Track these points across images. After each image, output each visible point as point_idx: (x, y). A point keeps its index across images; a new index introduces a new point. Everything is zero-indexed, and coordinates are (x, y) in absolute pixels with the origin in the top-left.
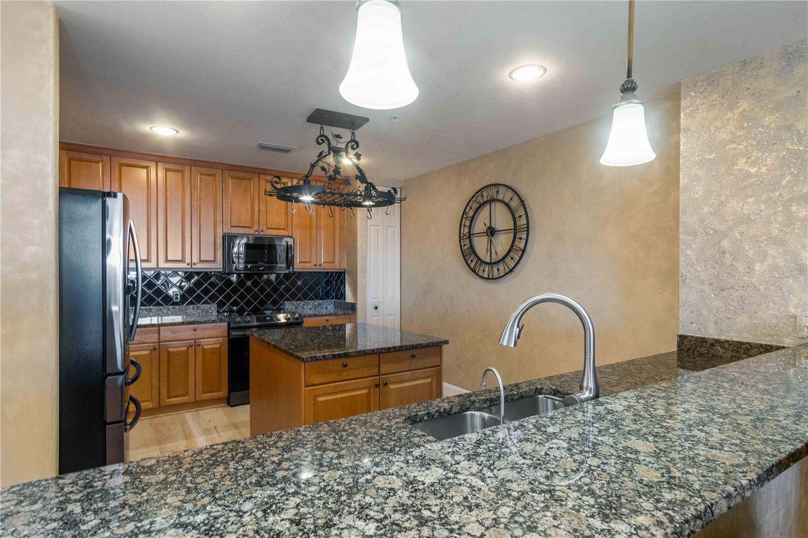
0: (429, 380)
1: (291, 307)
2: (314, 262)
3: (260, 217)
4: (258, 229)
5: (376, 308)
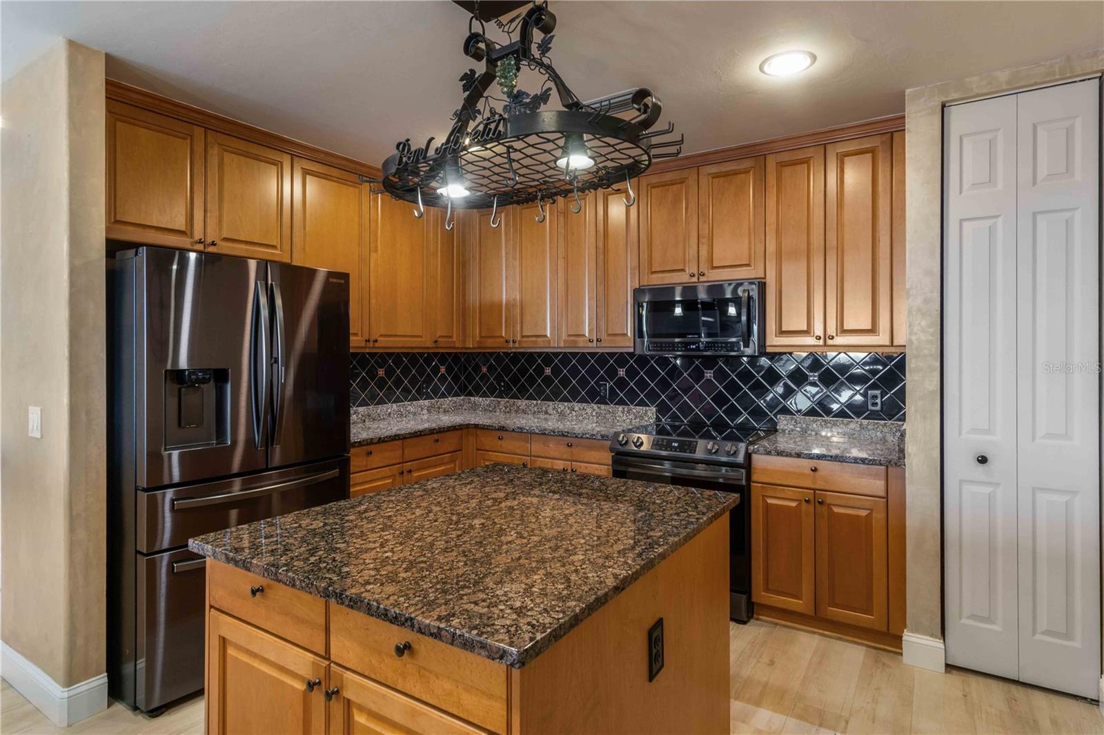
1: (792, 427)
2: (818, 330)
3: (700, 248)
4: (696, 272)
5: (983, 460)
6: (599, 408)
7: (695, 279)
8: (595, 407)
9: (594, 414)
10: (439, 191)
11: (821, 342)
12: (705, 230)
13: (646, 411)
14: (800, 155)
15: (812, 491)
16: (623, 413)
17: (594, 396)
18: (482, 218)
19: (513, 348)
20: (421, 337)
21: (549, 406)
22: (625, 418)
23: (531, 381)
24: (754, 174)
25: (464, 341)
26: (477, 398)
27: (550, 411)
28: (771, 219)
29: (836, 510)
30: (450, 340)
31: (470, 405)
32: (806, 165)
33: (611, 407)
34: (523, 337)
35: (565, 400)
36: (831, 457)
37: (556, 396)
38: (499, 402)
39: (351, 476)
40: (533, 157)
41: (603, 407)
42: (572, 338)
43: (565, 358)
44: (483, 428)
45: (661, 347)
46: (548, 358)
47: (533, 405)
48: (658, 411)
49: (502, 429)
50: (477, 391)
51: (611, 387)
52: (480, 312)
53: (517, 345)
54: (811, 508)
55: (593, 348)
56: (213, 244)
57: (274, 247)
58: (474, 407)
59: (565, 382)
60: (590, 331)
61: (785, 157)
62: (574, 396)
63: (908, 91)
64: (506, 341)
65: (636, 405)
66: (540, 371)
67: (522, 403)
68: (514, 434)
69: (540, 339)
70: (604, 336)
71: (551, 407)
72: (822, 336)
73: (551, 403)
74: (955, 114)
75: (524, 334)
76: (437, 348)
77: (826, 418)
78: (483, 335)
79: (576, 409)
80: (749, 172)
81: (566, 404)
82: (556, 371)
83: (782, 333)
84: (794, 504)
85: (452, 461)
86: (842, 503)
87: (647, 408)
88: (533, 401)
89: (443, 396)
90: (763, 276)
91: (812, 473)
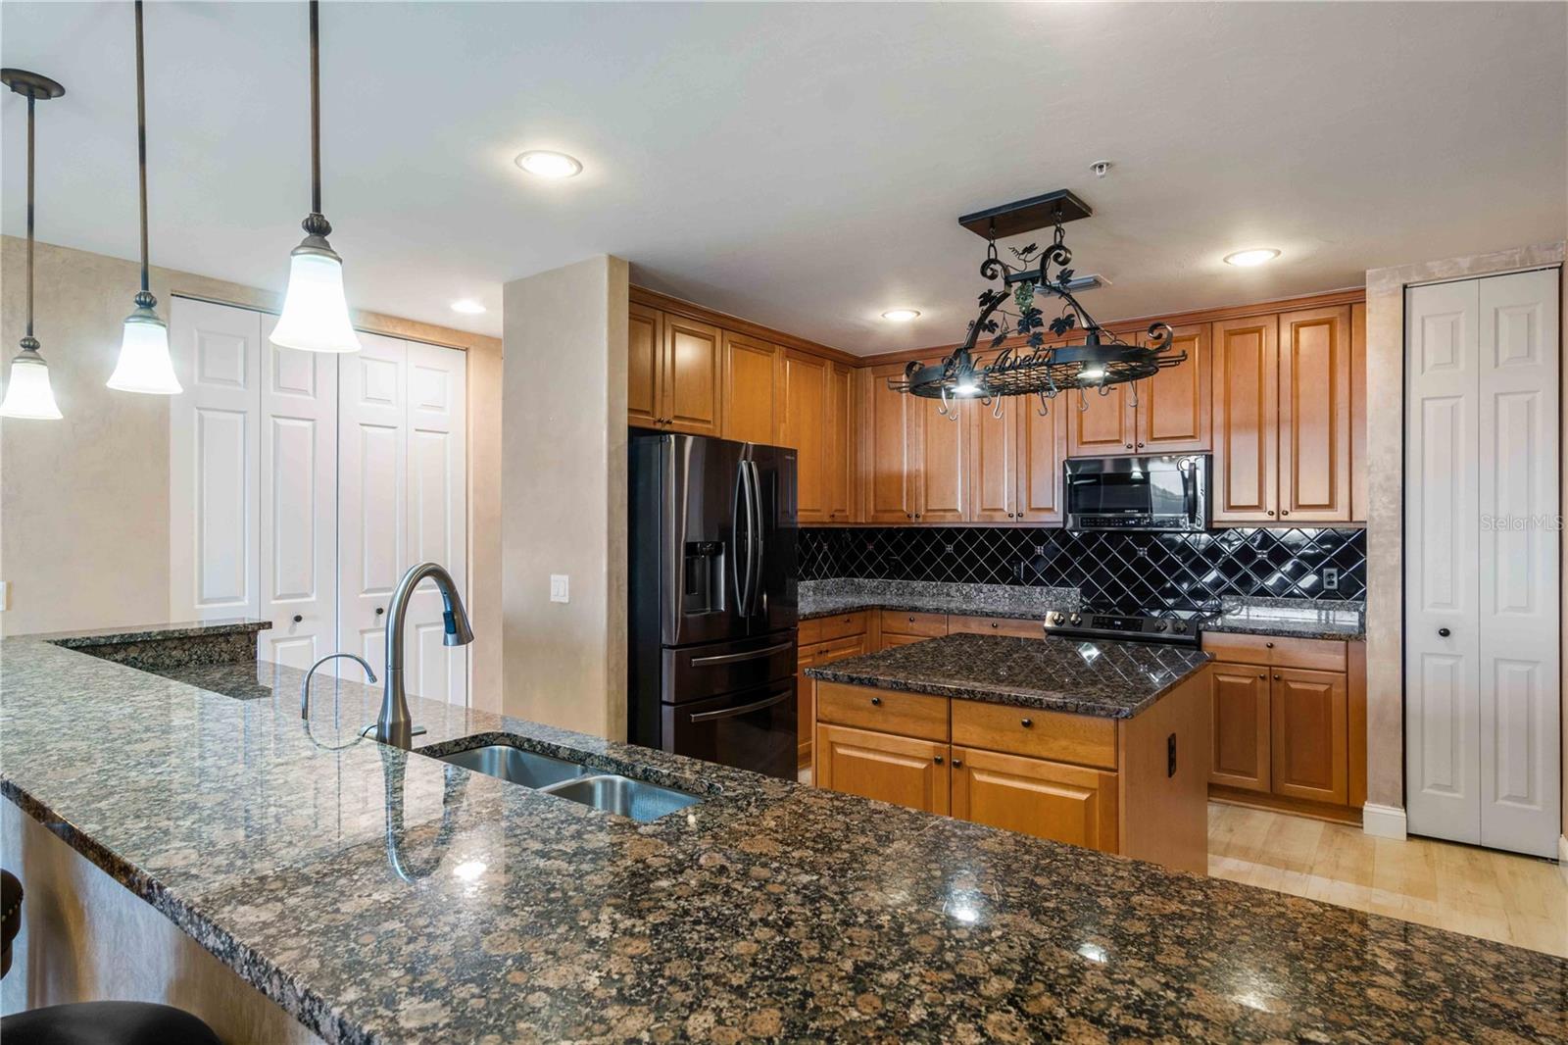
0: (1083, 796)
2: (1271, 505)
3: (1138, 418)
4: (1133, 443)
5: (1445, 633)
6: (1011, 589)
7: (1131, 451)
8: (1008, 588)
9: (1006, 595)
11: (1274, 518)
12: (1143, 401)
13: (1069, 592)
14: (1251, 324)
15: (1268, 668)
16: (1041, 595)
17: (1006, 577)
18: (878, 380)
19: (914, 523)
20: (818, 511)
21: (951, 587)
22: (1043, 600)
23: (929, 559)
24: (1200, 343)
25: (856, 516)
26: (861, 579)
27: (953, 592)
28: (1219, 390)
29: (1293, 686)
30: (844, 514)
31: (853, 587)
32: (1257, 334)
33: (1026, 589)
34: (928, 511)
35: (970, 580)
36: (1289, 632)
37: (960, 575)
38: (890, 583)
39: (799, 649)
41: (1017, 588)
42: (988, 513)
43: (971, 534)
44: (891, 610)
45: (1096, 522)
46: (950, 534)
47: (931, 587)
48: (1083, 593)
49: (915, 609)
50: (861, 571)
51: (1026, 567)
52: (875, 483)
53: (921, 520)
54: (1267, 684)
55: (1012, 523)
56: (669, 422)
57: (708, 422)
58: (859, 590)
59: (971, 561)
60: (1009, 506)
61: (1234, 326)
62: (982, 576)
63: (1368, 272)
64: (908, 516)
65: (1056, 586)
66: (939, 549)
67: (918, 585)
68: (928, 615)
69: (949, 514)
70: (1024, 509)
71: (954, 589)
72: (1275, 512)
73: (953, 584)
74: (1417, 296)
75: (929, 508)
76: (834, 522)
77: (1277, 597)
78: (879, 508)
79: (985, 590)
80: (1194, 339)
81: (972, 585)
82: (960, 549)
83: (1230, 507)
84: (1247, 681)
85: (859, 644)
86: (1300, 678)
87: (1070, 589)
88: (931, 583)
89: (826, 577)
90: (1209, 448)
91: (1268, 649)
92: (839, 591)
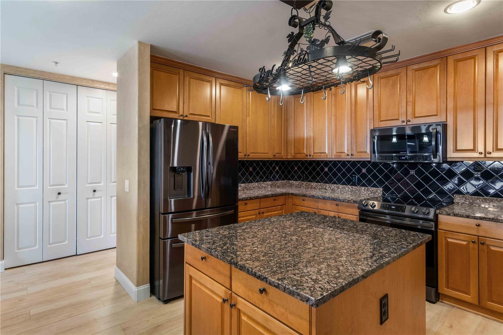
1: (463, 201)
2: (481, 148)
3: (407, 108)
4: (405, 120)
6: (352, 187)
7: (405, 124)
8: (350, 187)
9: (349, 190)
10: (277, 88)
11: (483, 156)
12: (410, 98)
13: (377, 190)
14: (470, 54)
15: (477, 237)
16: (365, 190)
17: (349, 182)
18: (295, 99)
19: (309, 158)
20: (268, 153)
21: (327, 186)
22: (365, 193)
23: (318, 174)
24: (440, 67)
25: (287, 155)
26: (292, 181)
27: (327, 188)
28: (451, 90)
29: (493, 248)
30: (281, 155)
31: (290, 184)
32: (473, 60)
33: (358, 188)
34: (314, 153)
35: (335, 183)
36: (490, 219)
37: (330, 181)
38: (303, 183)
39: (239, 213)
40: (321, 69)
41: (354, 187)
42: (338, 154)
43: (335, 163)
44: (295, 195)
45: (386, 158)
46: (326, 163)
47: (319, 185)
48: (384, 190)
49: (305, 196)
50: (293, 178)
51: (358, 178)
52: (294, 142)
53: (311, 157)
54: (476, 246)
55: (349, 158)
56: (186, 116)
57: (209, 116)
58: (291, 186)
59: (335, 175)
60: (347, 150)
61: (460, 56)
62: (339, 181)
64: (306, 155)
65: (372, 187)
66: (322, 169)
67: (314, 184)
68: (310, 198)
69: (322, 154)
70: (354, 153)
71: (328, 186)
72: (483, 152)
73: (328, 185)
75: (315, 152)
76: (275, 158)
77: (486, 197)
78: (295, 152)
79: (340, 187)
80: (437, 66)
81: (335, 185)
82: (330, 169)
83: (457, 150)
84: (465, 243)
85: (281, 209)
86: (497, 245)
87: (378, 188)
88: (319, 184)
89: (277, 180)
90: (445, 121)
91: (477, 227)
92: (283, 186)
